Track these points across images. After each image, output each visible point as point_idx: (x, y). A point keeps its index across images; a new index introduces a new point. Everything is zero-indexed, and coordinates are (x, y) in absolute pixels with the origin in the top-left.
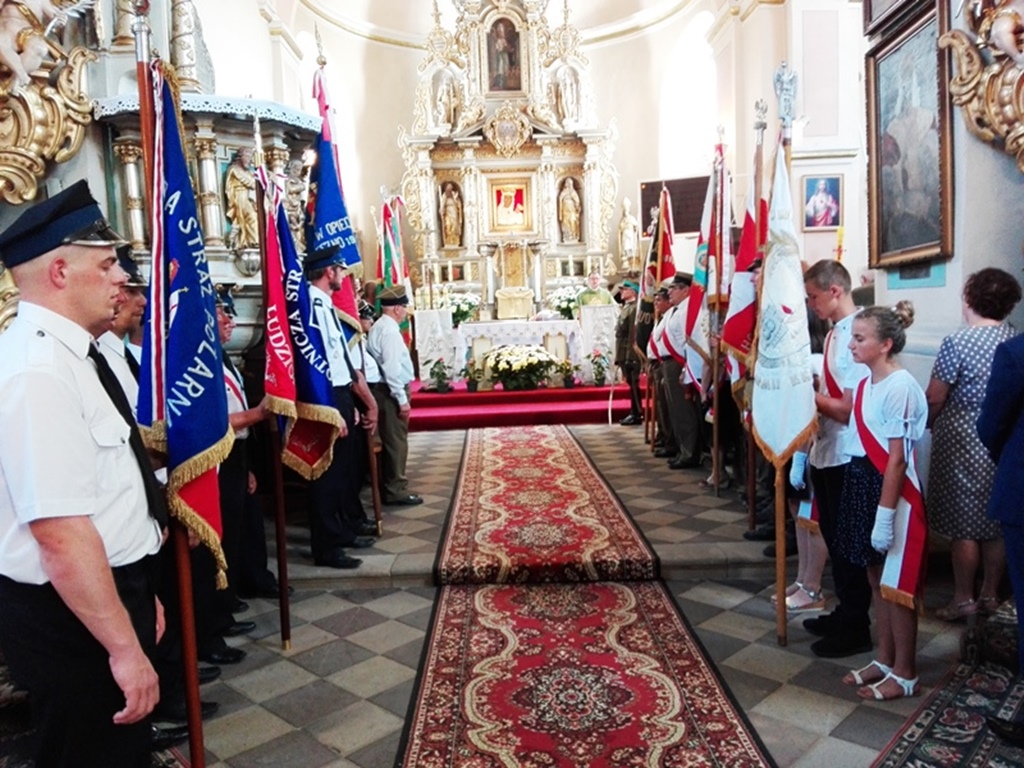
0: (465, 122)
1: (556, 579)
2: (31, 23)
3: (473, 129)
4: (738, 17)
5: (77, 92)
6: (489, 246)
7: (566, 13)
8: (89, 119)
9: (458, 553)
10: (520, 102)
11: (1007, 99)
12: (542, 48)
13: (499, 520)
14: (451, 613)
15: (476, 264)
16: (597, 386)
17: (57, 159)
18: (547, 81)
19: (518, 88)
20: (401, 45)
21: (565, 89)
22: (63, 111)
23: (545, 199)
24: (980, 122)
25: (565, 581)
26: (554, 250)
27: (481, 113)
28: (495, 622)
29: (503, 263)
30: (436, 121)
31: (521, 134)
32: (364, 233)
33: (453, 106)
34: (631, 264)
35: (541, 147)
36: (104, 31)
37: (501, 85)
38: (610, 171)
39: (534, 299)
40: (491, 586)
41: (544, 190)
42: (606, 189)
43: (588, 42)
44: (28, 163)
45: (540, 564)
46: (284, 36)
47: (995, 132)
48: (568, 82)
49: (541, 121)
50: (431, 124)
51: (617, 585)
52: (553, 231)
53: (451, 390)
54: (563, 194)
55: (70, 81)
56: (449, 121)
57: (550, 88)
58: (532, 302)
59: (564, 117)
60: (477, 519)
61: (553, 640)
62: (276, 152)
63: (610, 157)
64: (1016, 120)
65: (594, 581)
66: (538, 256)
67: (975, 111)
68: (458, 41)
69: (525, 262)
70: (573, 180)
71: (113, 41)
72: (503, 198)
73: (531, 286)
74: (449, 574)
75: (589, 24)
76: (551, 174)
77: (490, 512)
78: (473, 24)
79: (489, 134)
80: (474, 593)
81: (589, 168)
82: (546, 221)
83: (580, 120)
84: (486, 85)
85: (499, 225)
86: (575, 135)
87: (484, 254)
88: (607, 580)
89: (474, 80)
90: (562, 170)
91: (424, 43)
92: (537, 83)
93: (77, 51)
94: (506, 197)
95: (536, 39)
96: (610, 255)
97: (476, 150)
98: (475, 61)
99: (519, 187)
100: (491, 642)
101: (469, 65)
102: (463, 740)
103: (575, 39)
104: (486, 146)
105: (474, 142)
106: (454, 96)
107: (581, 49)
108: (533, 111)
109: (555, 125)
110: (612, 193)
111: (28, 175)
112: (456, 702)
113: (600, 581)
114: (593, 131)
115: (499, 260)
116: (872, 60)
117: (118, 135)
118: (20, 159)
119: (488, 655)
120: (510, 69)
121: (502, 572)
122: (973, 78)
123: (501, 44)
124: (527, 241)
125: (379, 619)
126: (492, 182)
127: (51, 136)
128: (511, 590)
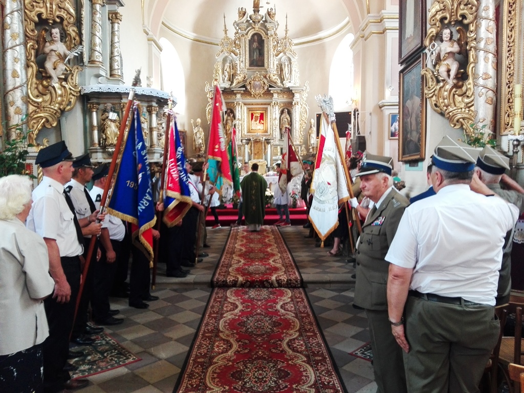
0: (237, 81)
1: (261, 286)
2: (59, 58)
3: (241, 85)
4: (364, 39)
5: (74, 83)
6: (246, 140)
7: (286, 31)
8: (79, 94)
9: (222, 275)
10: (263, 73)
11: (445, 97)
12: (275, 47)
13: (240, 263)
14: (217, 297)
15: (240, 148)
16: (293, 208)
17: (66, 110)
18: (276, 63)
19: (263, 65)
20: (208, 43)
21: (285, 67)
22: (69, 91)
23: (274, 118)
24: (436, 105)
25: (264, 287)
26: (277, 143)
27: (245, 77)
28: (234, 300)
29: (253, 148)
30: (223, 80)
31: (263, 87)
32: (187, 132)
33: (232, 73)
34: (313, 150)
35: (273, 94)
36: (86, 59)
37: (255, 64)
38: (305, 106)
39: (267, 165)
40: (234, 288)
41: (274, 113)
42: (303, 114)
43: (296, 45)
44: (55, 112)
45: (254, 280)
46: (154, 42)
47: (441, 109)
48: (286, 64)
49: (273, 82)
50: (221, 81)
51: (285, 289)
52: (277, 134)
53: (225, 208)
54: (283, 116)
55: (72, 79)
56: (230, 80)
57: (278, 66)
58: (266, 167)
59: (284, 80)
60: (231, 263)
61: (256, 307)
62: (153, 108)
63: (305, 99)
64: (449, 105)
65: (276, 287)
66: (269, 145)
67: (434, 101)
68: (235, 43)
69: (263, 148)
70: (287, 109)
71: (89, 62)
72: (254, 117)
73: (266, 159)
74: (217, 283)
75: (297, 36)
76: (277, 107)
77: (237, 260)
78: (243, 35)
79: (249, 87)
80: (227, 290)
81: (295, 104)
82: (274, 128)
83: (291, 82)
84: (248, 64)
85: (252, 130)
86: (288, 88)
87: (244, 144)
88: (281, 287)
89: (242, 62)
90: (282, 105)
91: (219, 43)
92: (272, 64)
93: (75, 67)
94: (255, 116)
95: (272, 43)
96: (304, 146)
97: (242, 94)
98: (243, 53)
99: (261, 112)
100: (231, 307)
101: (240, 55)
102: (217, 336)
103: (290, 43)
104: (247, 93)
105: (241, 90)
106: (233, 69)
107: (293, 48)
108: (269, 77)
109: (280, 84)
110: (306, 116)
111: (54, 116)
112: (216, 325)
113: (278, 287)
114: (298, 87)
115: (251, 146)
116: (402, 74)
117: (90, 100)
118: (52, 110)
119: (230, 311)
120: (259, 57)
121: (239, 282)
122: (433, 88)
123: (255, 45)
124: (264, 138)
125: (188, 298)
126: (249, 109)
127: (64, 101)
128: (242, 290)
